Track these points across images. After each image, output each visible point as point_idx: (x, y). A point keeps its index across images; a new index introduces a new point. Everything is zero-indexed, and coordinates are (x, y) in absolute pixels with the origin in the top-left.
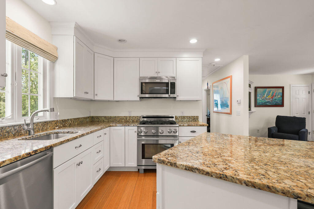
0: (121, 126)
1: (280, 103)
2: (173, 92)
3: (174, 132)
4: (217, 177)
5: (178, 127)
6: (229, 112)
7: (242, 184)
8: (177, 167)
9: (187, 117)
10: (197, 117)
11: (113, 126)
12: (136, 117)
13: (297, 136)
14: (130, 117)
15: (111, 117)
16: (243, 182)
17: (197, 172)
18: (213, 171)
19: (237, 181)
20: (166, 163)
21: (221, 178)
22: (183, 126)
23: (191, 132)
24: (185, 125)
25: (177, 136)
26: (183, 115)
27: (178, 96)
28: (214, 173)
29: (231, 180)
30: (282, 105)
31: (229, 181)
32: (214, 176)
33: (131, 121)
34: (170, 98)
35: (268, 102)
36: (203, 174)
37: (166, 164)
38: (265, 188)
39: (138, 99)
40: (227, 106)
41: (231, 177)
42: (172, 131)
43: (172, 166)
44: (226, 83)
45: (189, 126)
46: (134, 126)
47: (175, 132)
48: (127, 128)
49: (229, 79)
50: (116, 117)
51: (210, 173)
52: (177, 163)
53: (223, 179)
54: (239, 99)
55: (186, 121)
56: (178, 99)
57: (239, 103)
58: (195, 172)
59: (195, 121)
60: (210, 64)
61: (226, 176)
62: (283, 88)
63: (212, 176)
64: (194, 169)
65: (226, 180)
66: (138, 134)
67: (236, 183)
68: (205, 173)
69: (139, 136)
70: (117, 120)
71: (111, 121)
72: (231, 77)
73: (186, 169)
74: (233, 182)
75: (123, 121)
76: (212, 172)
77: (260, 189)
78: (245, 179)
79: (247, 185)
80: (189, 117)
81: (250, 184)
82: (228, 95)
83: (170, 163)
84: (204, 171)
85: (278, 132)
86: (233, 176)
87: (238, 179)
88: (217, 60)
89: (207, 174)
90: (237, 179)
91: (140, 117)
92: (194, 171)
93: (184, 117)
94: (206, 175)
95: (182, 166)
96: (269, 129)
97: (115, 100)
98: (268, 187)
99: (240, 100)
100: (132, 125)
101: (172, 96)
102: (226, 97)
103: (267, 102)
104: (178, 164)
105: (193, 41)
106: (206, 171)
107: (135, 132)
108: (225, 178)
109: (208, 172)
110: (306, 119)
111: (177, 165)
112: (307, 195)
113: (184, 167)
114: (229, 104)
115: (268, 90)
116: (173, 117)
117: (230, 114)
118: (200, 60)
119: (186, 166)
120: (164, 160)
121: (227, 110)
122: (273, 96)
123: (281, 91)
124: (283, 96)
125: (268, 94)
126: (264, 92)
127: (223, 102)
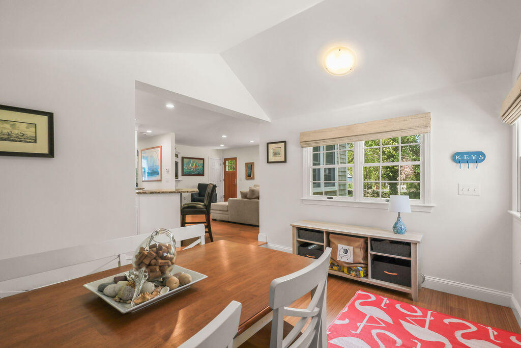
1: (202, 173)
6: (159, 179)
30: (203, 175)
40: (158, 174)
44: (157, 151)
49: (159, 149)
54: (167, 168)
57: (168, 172)
62: (203, 159)
72: (161, 147)
82: (159, 164)
88: (149, 131)
96: (192, 195)
99: (169, 169)
102: (156, 166)
103: (192, 172)
114: (160, 172)
115: (192, 160)
117: (160, 181)
121: (158, 177)
122: (196, 166)
123: (202, 162)
124: (203, 167)
125: (193, 165)
126: (189, 162)
127: (153, 170)
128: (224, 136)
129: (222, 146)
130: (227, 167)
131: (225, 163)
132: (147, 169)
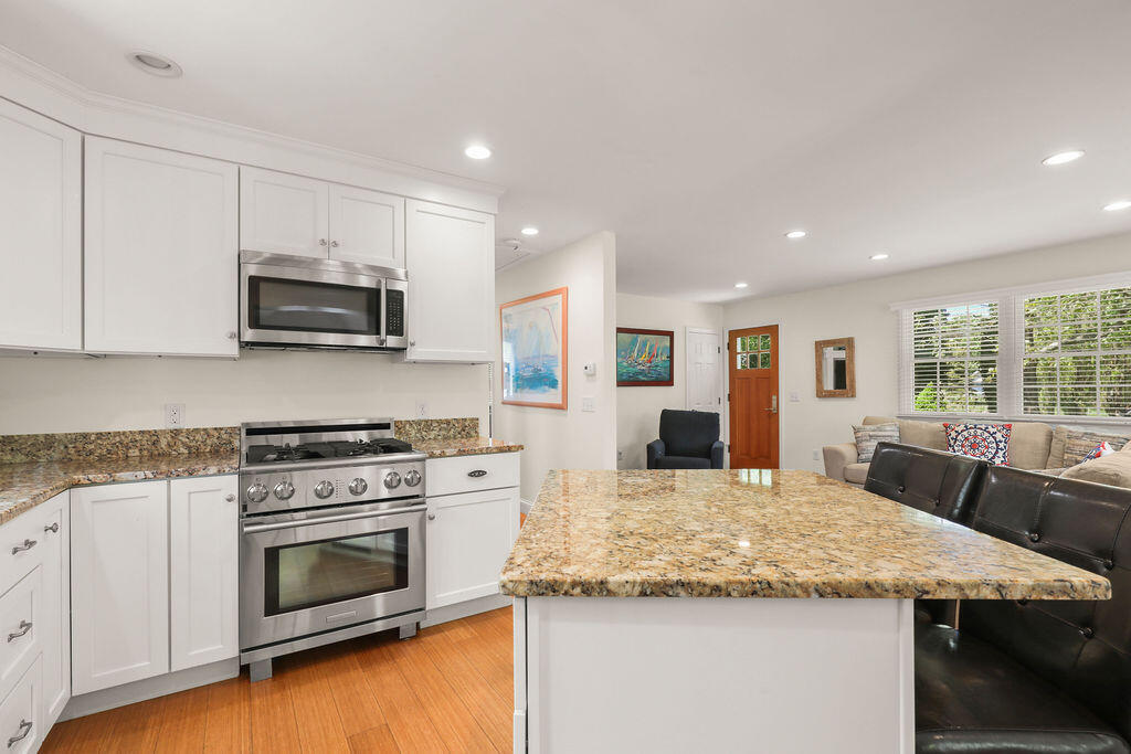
0: (146, 479)
1: (666, 376)
2: (397, 328)
3: (408, 483)
4: (744, 595)
5: (423, 460)
6: (559, 401)
7: (809, 596)
8: (610, 593)
9: (439, 422)
10: (475, 422)
11: (94, 484)
12: (212, 432)
13: (708, 462)
14: (176, 433)
15: (50, 441)
16: (812, 589)
17: (683, 593)
18: (731, 578)
19: (798, 592)
20: (565, 588)
21: (754, 593)
22: (443, 455)
23: (471, 475)
24: (448, 452)
25: (417, 496)
26: (422, 418)
27: (412, 344)
28: (736, 582)
29: (783, 591)
30: (670, 382)
31: (777, 596)
32: (735, 594)
33: (182, 450)
34: (381, 349)
35: (642, 372)
36: (700, 594)
37: (566, 593)
38: (862, 591)
39: (232, 349)
40: (554, 384)
41: (783, 582)
42: (400, 480)
43: (589, 595)
44: (550, 308)
45: (461, 453)
46: (220, 473)
47: (415, 482)
48: (181, 486)
49: (558, 298)
50: (85, 436)
51: (723, 585)
52: (610, 579)
53: (761, 593)
54: (589, 363)
55: (435, 439)
56: (413, 354)
57: (590, 372)
58: (677, 595)
59: (469, 436)
60: (505, 240)
61: (769, 583)
62: (671, 334)
63: (729, 595)
64: (671, 586)
65: (769, 596)
66: (245, 508)
67: (795, 596)
68: (708, 590)
69: (248, 516)
70: (91, 452)
71: (50, 462)
72: (564, 292)
73: (643, 594)
74: (786, 596)
75: (134, 452)
76: (729, 583)
77: (851, 597)
78: (818, 580)
79: (821, 596)
80: (448, 422)
81: (829, 590)
82: (557, 349)
83: (581, 584)
84: (705, 585)
85: (667, 454)
86: (786, 579)
87: (800, 585)
88: (530, 231)
89: (716, 591)
90: (797, 584)
91: (233, 431)
92: (671, 593)
93: (428, 425)
94: (710, 595)
95: (628, 586)
96: (650, 448)
97: (90, 348)
98: (868, 586)
99: (594, 365)
100: (213, 470)
101: (392, 341)
102: (547, 356)
103: (641, 374)
104: (615, 583)
105: (478, 152)
106: (712, 583)
107: (229, 500)
108: (765, 591)
109: (717, 586)
110: (721, 417)
111: (610, 587)
112: (939, 584)
113: (638, 589)
114: (559, 376)
115: (641, 337)
116: (387, 426)
117: (562, 407)
118: (490, 221)
119: (642, 584)
120: (556, 581)
121: (553, 396)
122: (652, 356)
123: (668, 344)
124: (671, 357)
125: (641, 352)
126: (634, 343)
127: (537, 371)
128: (796, 235)
129: (741, 285)
130: (739, 357)
131: (731, 347)
132: (512, 366)
